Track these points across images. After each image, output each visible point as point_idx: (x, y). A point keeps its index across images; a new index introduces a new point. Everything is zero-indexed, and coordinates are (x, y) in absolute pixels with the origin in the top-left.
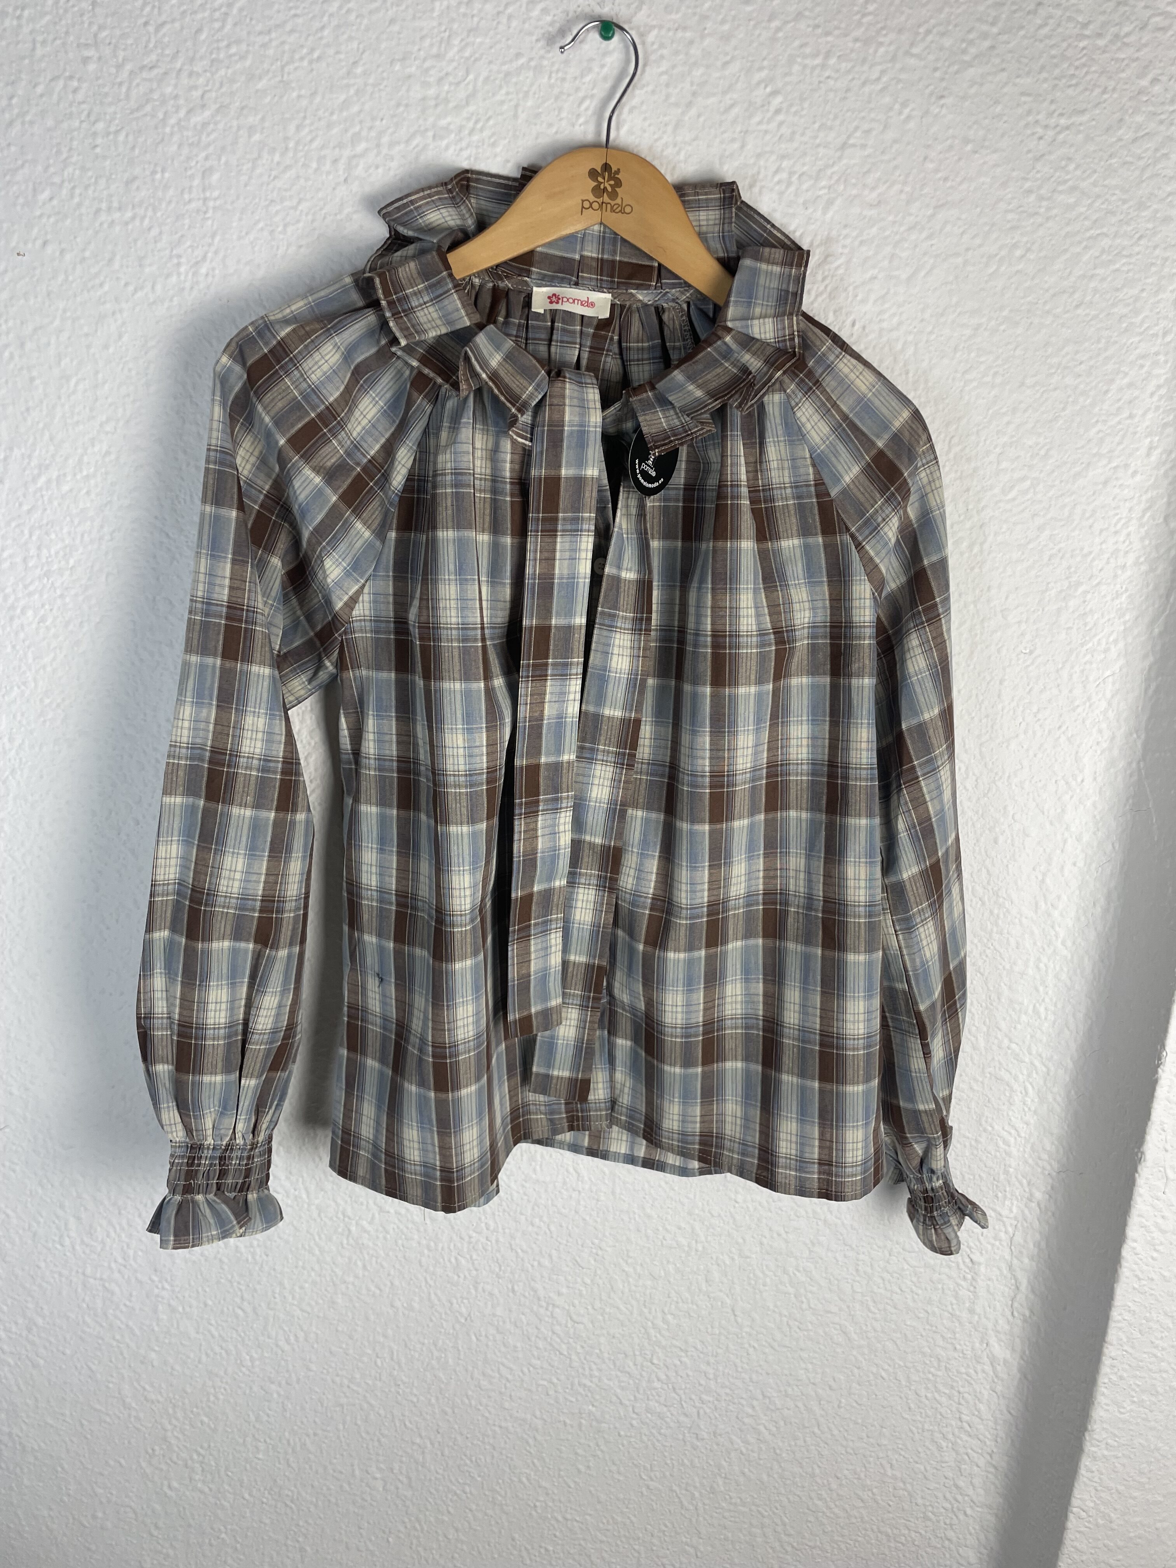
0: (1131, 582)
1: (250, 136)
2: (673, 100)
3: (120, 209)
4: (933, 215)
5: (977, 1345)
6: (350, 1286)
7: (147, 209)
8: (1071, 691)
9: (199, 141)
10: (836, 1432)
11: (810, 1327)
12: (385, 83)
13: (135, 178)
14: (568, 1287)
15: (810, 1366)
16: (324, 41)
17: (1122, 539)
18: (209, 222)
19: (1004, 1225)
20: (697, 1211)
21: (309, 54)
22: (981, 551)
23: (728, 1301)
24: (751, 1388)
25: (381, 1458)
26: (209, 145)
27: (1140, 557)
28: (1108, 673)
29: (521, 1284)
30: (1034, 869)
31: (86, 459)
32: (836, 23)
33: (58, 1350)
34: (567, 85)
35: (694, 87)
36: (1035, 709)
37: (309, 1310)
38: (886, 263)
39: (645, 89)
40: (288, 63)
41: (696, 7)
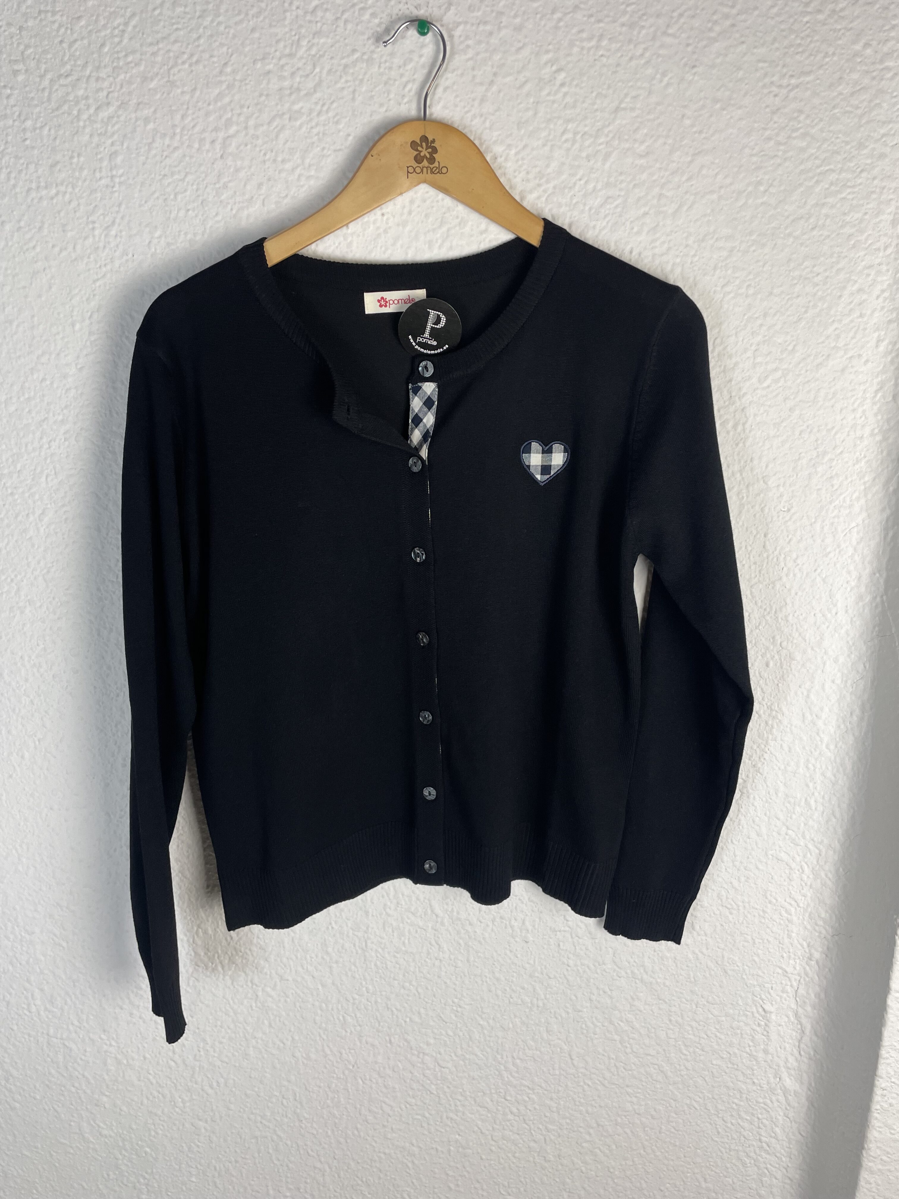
0: (868, 450)
1: (145, 125)
2: (478, 80)
3: (46, 187)
4: (691, 162)
5: (772, 1080)
6: (259, 1041)
7: (67, 186)
8: (823, 541)
9: (106, 132)
10: (658, 1153)
11: (634, 1067)
12: (250, 77)
13: (58, 162)
14: (435, 1038)
15: (634, 1100)
16: (200, 48)
17: (858, 416)
18: (116, 194)
19: (790, 980)
20: (537, 974)
21: (189, 58)
22: (744, 430)
23: (566, 1047)
24: (588, 1119)
25: (289, 1180)
26: (113, 134)
27: (874, 429)
28: (853, 524)
29: (396, 1036)
30: (800, 687)
31: (27, 385)
32: (605, 12)
33: (30, 1095)
34: (393, 73)
35: (494, 70)
36: (794, 556)
37: (226, 1060)
38: (655, 202)
39: (455, 73)
40: (172, 68)
41: (493, 5)
